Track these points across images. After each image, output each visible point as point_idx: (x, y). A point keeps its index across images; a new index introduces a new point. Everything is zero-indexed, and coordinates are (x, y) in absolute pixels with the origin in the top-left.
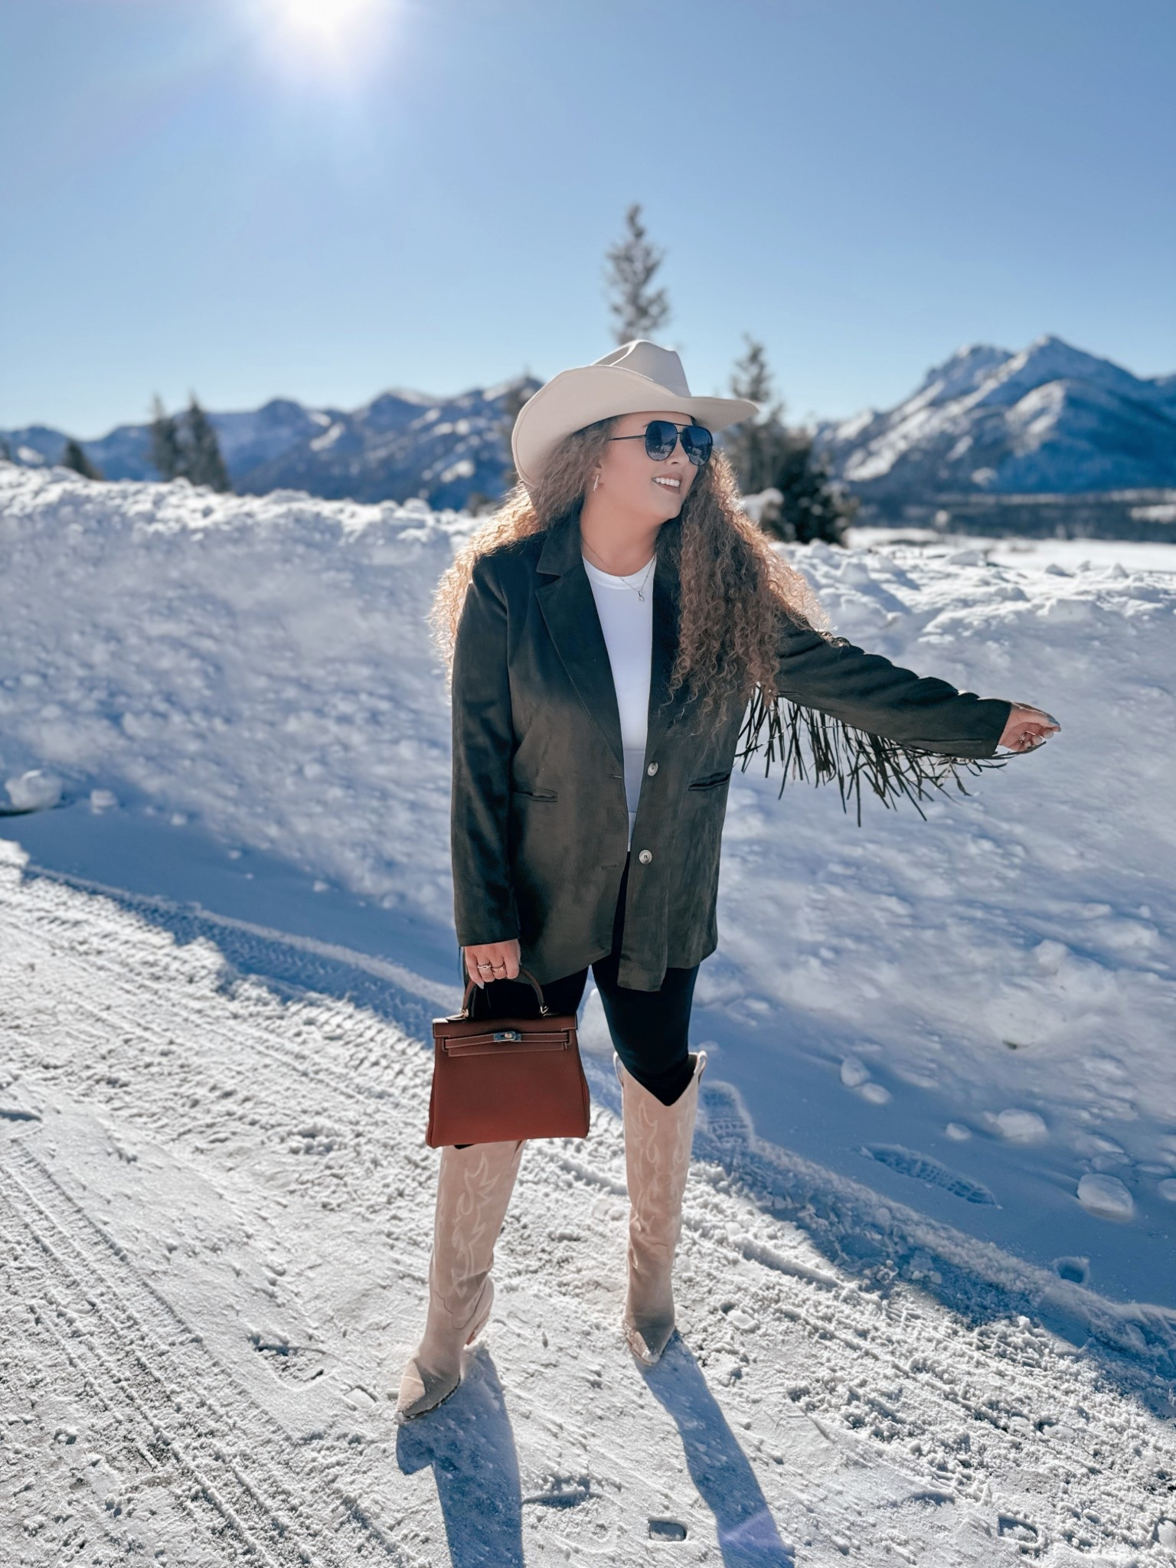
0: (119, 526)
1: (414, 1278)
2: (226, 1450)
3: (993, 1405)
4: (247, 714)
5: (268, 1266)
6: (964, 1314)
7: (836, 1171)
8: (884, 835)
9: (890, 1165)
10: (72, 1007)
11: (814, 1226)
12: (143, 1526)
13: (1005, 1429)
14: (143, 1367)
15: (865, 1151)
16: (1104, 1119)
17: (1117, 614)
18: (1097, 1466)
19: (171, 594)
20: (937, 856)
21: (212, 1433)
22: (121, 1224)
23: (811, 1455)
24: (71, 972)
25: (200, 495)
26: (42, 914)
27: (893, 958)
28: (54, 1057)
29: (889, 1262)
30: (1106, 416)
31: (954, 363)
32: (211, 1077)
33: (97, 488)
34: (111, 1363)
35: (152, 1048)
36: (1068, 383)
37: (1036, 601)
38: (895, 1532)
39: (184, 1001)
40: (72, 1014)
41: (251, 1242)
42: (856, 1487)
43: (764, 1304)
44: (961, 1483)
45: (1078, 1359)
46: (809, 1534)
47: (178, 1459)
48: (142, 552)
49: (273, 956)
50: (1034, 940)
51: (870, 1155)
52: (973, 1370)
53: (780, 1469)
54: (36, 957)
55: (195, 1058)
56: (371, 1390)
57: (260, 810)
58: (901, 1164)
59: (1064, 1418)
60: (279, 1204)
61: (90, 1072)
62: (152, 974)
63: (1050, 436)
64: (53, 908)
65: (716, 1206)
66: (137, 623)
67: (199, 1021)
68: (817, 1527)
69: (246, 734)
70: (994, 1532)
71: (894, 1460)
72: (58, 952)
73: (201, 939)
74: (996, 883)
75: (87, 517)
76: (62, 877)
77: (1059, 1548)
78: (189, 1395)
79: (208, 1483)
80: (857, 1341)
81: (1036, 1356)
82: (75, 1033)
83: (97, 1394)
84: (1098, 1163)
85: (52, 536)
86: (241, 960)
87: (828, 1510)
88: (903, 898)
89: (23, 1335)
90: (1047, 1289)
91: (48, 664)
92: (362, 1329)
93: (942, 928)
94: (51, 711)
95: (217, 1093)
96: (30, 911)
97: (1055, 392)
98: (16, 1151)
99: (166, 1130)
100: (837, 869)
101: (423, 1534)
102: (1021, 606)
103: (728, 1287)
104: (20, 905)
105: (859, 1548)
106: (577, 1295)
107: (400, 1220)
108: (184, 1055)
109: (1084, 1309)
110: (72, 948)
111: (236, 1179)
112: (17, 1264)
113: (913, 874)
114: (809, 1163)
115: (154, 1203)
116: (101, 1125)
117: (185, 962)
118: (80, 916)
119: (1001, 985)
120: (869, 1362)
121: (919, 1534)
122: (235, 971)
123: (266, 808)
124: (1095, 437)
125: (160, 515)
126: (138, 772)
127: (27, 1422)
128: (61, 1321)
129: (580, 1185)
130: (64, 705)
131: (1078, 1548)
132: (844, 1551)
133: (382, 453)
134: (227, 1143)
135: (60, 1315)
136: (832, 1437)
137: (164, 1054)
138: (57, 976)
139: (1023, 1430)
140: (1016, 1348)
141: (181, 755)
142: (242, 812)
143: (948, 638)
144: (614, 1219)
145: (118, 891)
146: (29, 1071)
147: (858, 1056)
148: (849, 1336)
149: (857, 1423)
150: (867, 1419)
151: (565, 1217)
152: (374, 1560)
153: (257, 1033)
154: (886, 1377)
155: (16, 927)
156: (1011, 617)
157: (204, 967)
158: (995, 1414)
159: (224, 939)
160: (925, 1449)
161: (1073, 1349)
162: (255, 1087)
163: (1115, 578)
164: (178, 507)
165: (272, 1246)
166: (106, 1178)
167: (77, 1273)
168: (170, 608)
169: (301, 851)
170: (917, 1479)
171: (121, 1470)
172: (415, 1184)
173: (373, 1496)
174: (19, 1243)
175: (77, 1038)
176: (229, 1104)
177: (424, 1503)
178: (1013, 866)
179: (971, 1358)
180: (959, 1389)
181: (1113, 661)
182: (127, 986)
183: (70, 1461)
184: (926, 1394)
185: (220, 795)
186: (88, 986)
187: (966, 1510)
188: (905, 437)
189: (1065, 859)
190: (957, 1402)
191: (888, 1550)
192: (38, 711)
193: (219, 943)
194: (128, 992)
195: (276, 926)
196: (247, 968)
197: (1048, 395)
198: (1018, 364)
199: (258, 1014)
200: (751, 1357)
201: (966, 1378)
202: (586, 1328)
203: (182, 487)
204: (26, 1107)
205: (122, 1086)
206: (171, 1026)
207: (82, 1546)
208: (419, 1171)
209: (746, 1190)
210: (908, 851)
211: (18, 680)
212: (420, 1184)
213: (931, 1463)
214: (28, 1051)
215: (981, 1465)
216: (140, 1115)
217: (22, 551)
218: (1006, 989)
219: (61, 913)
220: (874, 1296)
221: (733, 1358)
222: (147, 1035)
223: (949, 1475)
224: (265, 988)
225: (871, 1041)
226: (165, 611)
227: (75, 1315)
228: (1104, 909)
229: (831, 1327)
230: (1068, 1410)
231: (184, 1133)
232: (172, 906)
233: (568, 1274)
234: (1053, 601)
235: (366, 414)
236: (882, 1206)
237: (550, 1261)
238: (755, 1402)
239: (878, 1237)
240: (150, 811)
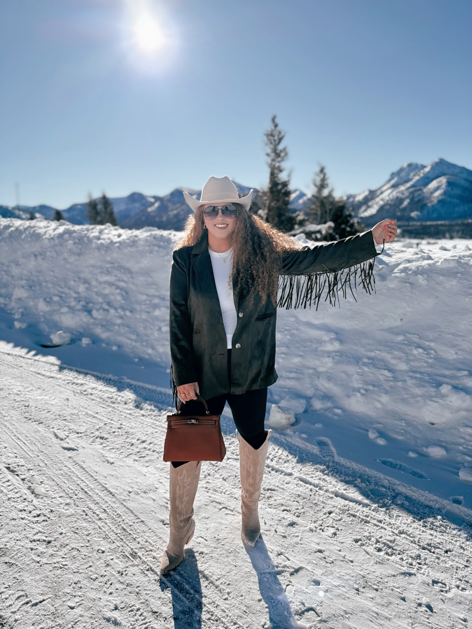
0: (87, 241)
1: (216, 502)
2: (157, 556)
3: (429, 545)
4: (138, 309)
5: (164, 498)
6: (417, 515)
7: (368, 467)
8: (381, 347)
9: (388, 466)
10: (84, 413)
11: (360, 486)
12: (131, 579)
13: (434, 553)
14: (125, 530)
15: (378, 461)
16: (468, 449)
17: (467, 264)
18: (468, 565)
19: (108, 266)
20: (402, 355)
21: (151, 550)
22: (111, 484)
23: (363, 560)
24: (82, 401)
25: (116, 229)
26: (69, 381)
27: (386, 392)
28: (80, 430)
29: (388, 498)
30: (464, 189)
31: (401, 170)
32: (137, 436)
33: (77, 228)
34: (113, 528)
35: (115, 427)
36: (447, 176)
37: (435, 260)
38: (395, 584)
39: (124, 410)
40: (84, 415)
41: (158, 490)
42: (380, 570)
43: (343, 511)
44: (418, 570)
45: (460, 530)
46: (364, 585)
47: (141, 559)
48: (96, 251)
49: (154, 395)
50: (439, 385)
51: (380, 462)
52: (421, 533)
53: (352, 564)
54: (69, 396)
55: (130, 430)
56: (205, 538)
57: (145, 344)
58: (391, 465)
59: (455, 549)
60: (166, 478)
61: (93, 435)
62: (112, 401)
63: (441, 198)
64: (73, 379)
65: (324, 479)
66: (95, 277)
67: (131, 417)
68: (366, 582)
69: (138, 316)
70: (431, 585)
71: (393, 562)
72: (76, 394)
73: (128, 389)
74: (425, 364)
75: (74, 238)
76: (74, 369)
77: (454, 590)
78: (142, 539)
79: (152, 566)
80: (378, 523)
81: (445, 529)
82: (86, 422)
83: (110, 538)
84: (466, 464)
85: (61, 245)
86: (143, 396)
87: (370, 577)
88: (390, 370)
89: (82, 520)
90: (448, 507)
91: (62, 293)
92: (200, 518)
93: (405, 381)
94: (65, 310)
95: (140, 441)
96: (64, 380)
97: (443, 180)
98: (71, 460)
99: (123, 453)
100: (366, 360)
101: (228, 582)
102: (430, 262)
103: (330, 506)
104: (60, 378)
105: (382, 589)
106: (275, 508)
107: (210, 483)
108: (126, 429)
109: (462, 514)
110: (82, 393)
111: (150, 470)
112: (77, 497)
113: (393, 362)
114: (358, 465)
115: (122, 478)
116: (100, 452)
117: (123, 397)
118: (83, 382)
119: (428, 401)
120: (383, 530)
121: (403, 585)
122: (142, 400)
123: (147, 343)
124: (460, 198)
125: (102, 237)
126: (98, 331)
127: (87, 546)
128: (94, 515)
129: (273, 472)
130: (69, 307)
131: (461, 590)
132: (377, 590)
133: (175, 212)
134: (146, 458)
135: (94, 513)
136: (371, 554)
137: (119, 428)
138: (77, 403)
139: (440, 553)
140: (437, 527)
141: (114, 324)
142: (138, 344)
143: (403, 274)
144: (287, 483)
145: (95, 373)
146: (71, 434)
147: (375, 428)
148: (375, 522)
149: (379, 550)
150: (383, 549)
151: (269, 483)
152: (211, 590)
153: (152, 421)
154: (389, 535)
155: (60, 386)
156: (427, 266)
157: (130, 399)
158: (430, 548)
159: (136, 389)
160: (404, 558)
161: (458, 527)
162: (153, 439)
163: (466, 251)
164: (108, 234)
165: (165, 491)
166: (104, 470)
167: (98, 500)
168: (107, 271)
169: (161, 358)
170: (402, 568)
171: (122, 562)
172: (214, 471)
173: (209, 570)
174: (76, 490)
175: (87, 423)
176: (144, 445)
177: (227, 573)
178: (431, 358)
179: (420, 529)
180: (416, 540)
181: (466, 281)
182: (103, 406)
183: (103, 558)
184: (404, 541)
185: (129, 339)
186: (89, 406)
187: (420, 578)
188: (382, 200)
189: (450, 355)
190: (416, 544)
191: (392, 590)
192: (59, 310)
193: (134, 391)
194: (103, 408)
195: (155, 385)
196: (146, 399)
197: (440, 182)
198: (427, 170)
199: (151, 415)
200: (340, 528)
201: (419, 536)
202: (280, 519)
203: (109, 226)
204: (73, 446)
205: (105, 439)
206: (121, 419)
207: (111, 584)
208: (215, 467)
209: (335, 474)
210: (391, 353)
211: (51, 298)
212: (216, 471)
213: (407, 563)
214: (71, 428)
215: (425, 564)
216: (113, 449)
217: (50, 251)
218: (429, 402)
219: (75, 381)
220: (384, 509)
221: (333, 529)
222: (112, 422)
223: (414, 567)
224: (153, 406)
225: (380, 423)
226: (106, 272)
227: (99, 513)
228: (466, 373)
229: (368, 519)
230: (457, 547)
231: (130, 455)
232: (116, 378)
233: (271, 501)
234: (442, 260)
235: (169, 197)
236: (385, 479)
237: (264, 497)
238: (342, 543)
239: (385, 489)
240: (104, 345)
